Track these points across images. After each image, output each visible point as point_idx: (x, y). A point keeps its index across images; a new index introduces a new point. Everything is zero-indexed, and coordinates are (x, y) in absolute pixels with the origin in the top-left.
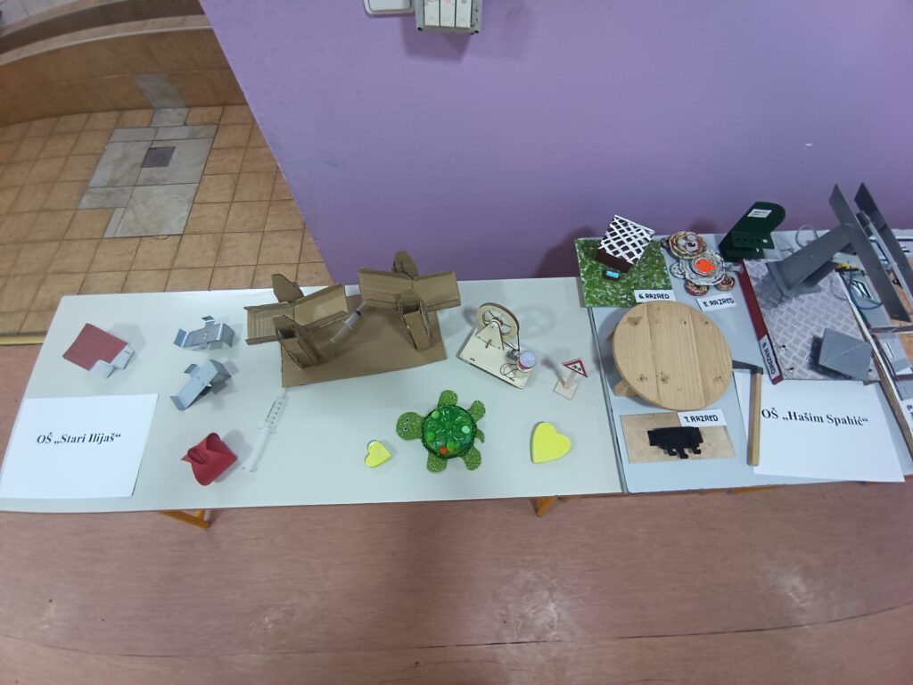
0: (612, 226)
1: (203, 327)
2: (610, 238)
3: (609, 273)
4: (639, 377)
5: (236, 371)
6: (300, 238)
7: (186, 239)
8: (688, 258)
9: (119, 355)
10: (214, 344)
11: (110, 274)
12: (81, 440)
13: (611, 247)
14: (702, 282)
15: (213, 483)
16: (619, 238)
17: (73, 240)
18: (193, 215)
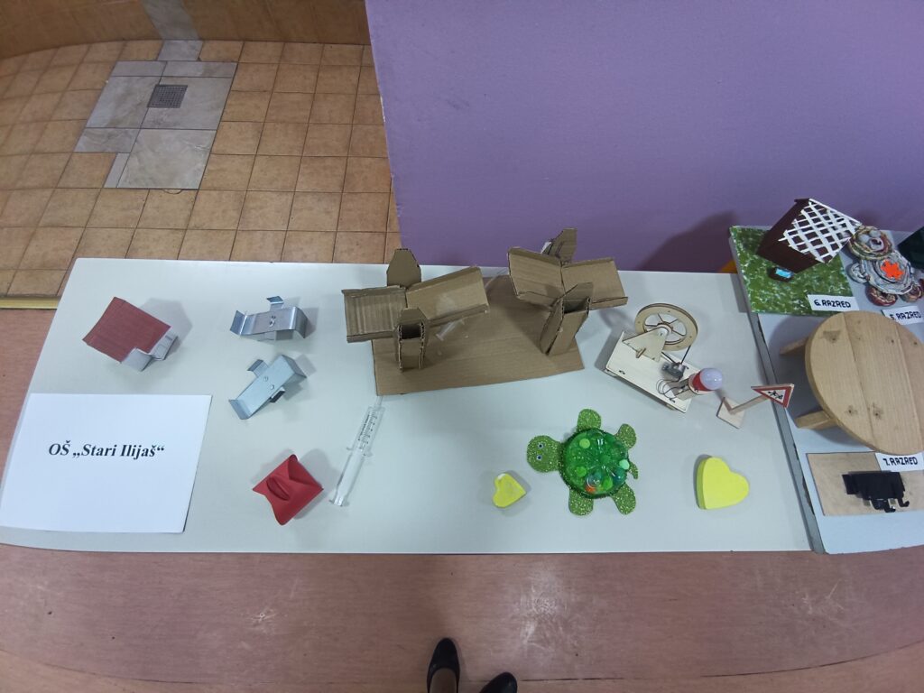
0: (803, 212)
1: (268, 310)
2: (797, 228)
3: (779, 272)
4: (846, 409)
5: (313, 370)
6: (338, 203)
7: (203, 195)
8: (872, 258)
9: (159, 342)
10: (284, 335)
11: (114, 231)
12: (110, 452)
13: (797, 240)
14: (890, 290)
15: (292, 520)
16: (811, 228)
17: (68, 188)
18: (209, 167)
